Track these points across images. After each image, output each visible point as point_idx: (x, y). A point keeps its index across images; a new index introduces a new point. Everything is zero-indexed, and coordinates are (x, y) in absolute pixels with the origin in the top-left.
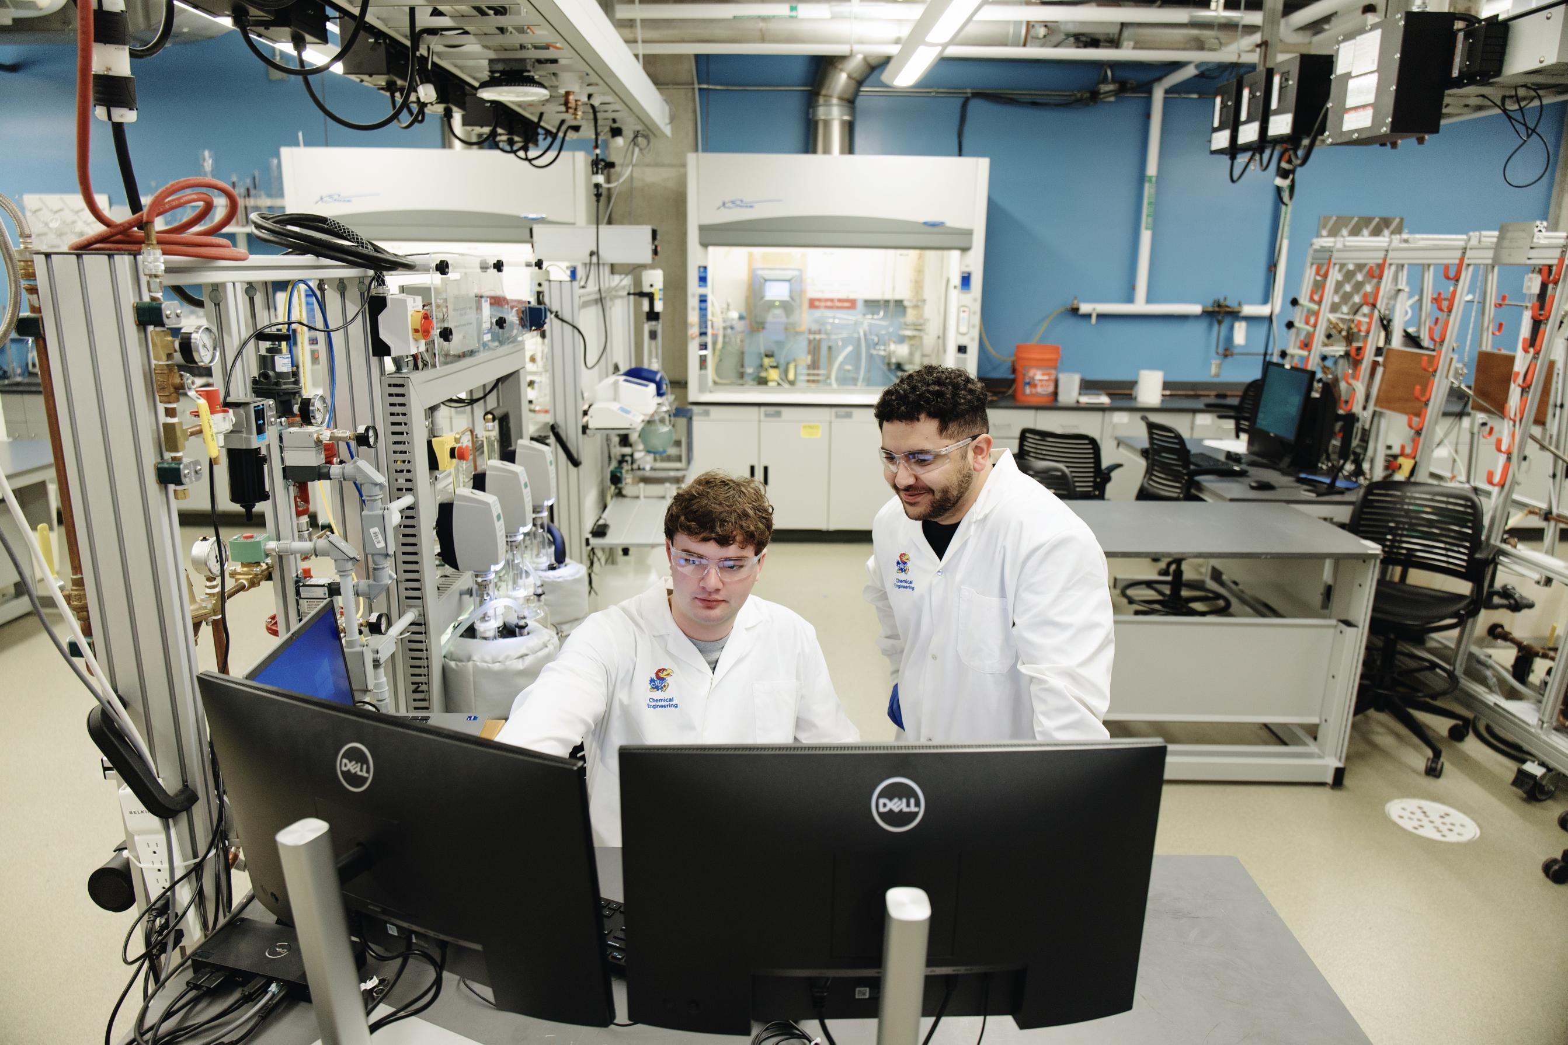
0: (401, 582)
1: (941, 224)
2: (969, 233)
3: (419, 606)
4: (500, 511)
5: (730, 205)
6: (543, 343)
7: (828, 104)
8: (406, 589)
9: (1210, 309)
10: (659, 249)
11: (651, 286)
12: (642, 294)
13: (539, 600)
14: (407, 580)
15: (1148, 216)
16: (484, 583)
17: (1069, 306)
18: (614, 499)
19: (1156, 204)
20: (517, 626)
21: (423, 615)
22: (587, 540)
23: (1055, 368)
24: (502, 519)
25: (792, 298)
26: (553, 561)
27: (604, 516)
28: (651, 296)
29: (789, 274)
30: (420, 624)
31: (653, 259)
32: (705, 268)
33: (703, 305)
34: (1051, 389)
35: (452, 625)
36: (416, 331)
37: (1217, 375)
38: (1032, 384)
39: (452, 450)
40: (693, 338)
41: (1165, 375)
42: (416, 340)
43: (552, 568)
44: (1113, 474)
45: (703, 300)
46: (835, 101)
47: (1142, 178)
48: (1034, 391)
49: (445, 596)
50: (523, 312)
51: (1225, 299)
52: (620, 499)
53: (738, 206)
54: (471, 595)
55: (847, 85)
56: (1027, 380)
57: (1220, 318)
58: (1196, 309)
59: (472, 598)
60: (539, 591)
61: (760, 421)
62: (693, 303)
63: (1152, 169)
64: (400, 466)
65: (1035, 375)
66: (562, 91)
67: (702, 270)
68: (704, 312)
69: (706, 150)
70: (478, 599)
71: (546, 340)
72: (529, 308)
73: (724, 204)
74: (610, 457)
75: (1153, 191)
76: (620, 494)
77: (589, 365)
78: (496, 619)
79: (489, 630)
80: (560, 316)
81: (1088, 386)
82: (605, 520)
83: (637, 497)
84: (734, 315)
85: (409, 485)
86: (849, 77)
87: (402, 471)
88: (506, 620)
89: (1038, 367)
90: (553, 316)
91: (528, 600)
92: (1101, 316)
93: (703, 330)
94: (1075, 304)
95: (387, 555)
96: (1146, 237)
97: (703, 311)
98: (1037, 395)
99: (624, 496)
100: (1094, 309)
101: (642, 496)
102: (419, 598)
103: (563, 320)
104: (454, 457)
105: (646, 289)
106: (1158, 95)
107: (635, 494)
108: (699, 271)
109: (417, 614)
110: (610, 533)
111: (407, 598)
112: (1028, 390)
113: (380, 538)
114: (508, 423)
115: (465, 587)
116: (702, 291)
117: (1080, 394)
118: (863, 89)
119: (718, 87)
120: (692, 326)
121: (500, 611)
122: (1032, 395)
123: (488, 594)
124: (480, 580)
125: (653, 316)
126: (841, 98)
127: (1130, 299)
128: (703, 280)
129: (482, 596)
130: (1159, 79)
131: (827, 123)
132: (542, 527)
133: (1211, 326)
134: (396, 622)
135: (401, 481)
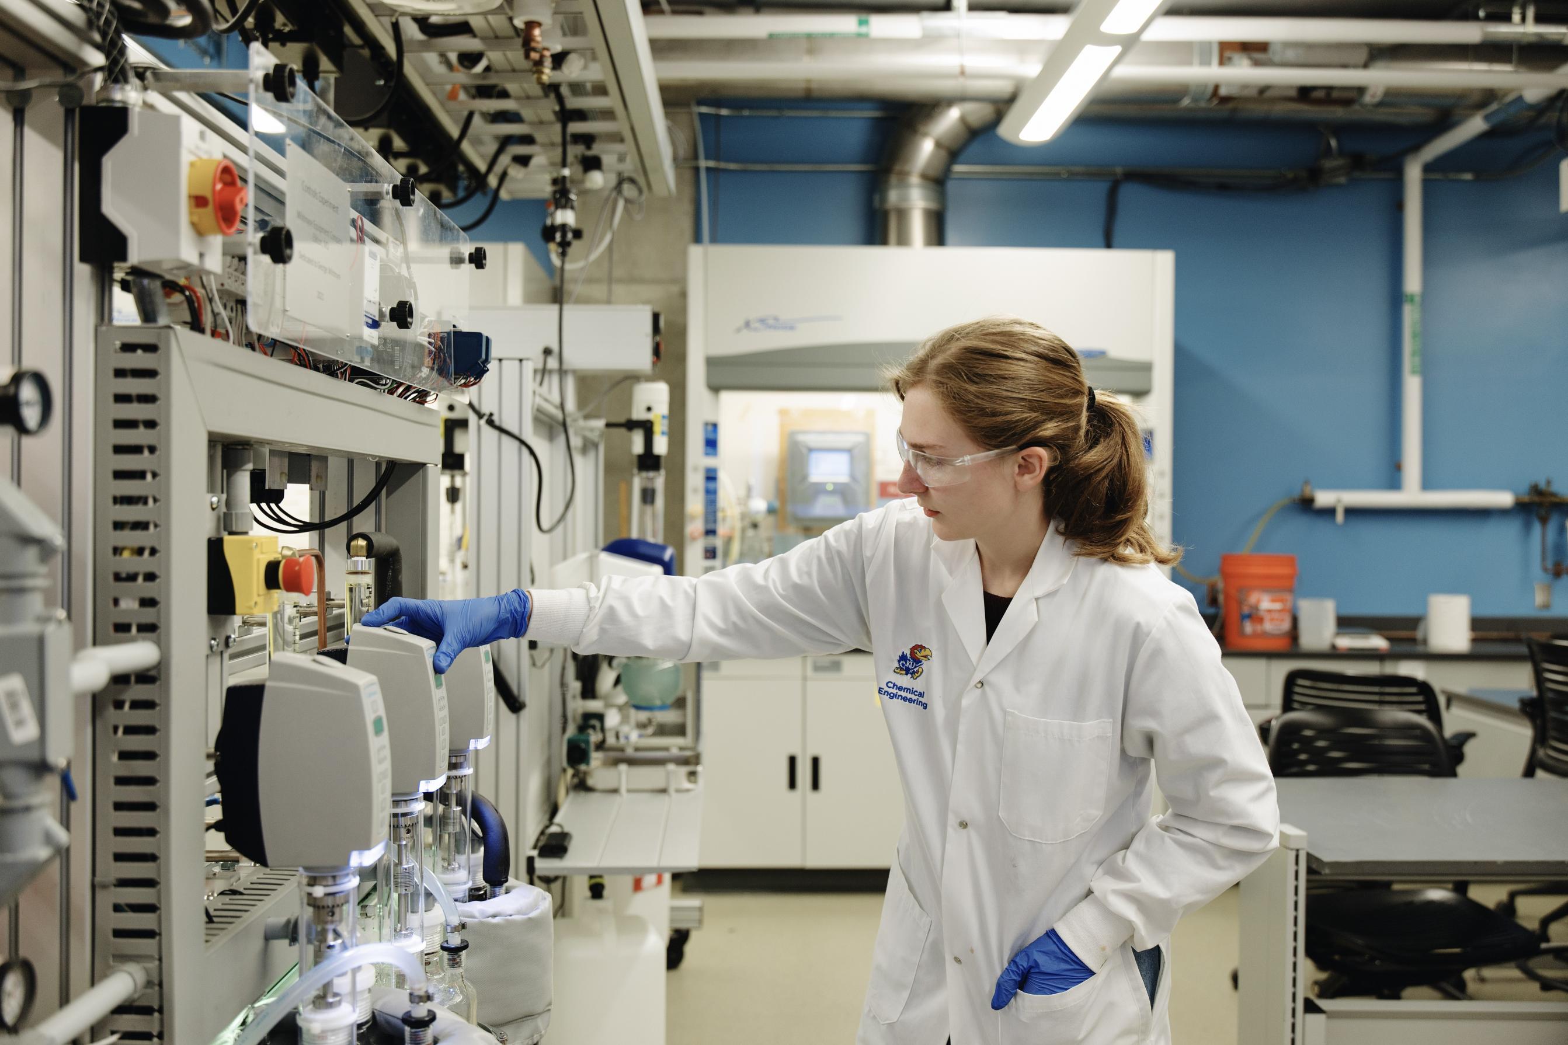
0: (104, 887)
1: (1102, 354)
2: (1146, 368)
3: (148, 958)
4: (382, 712)
5: (758, 325)
6: (453, 511)
7: (903, 184)
8: (117, 908)
9: (1526, 499)
10: (663, 348)
11: (649, 409)
12: (631, 425)
13: (454, 964)
14: (123, 883)
15: (1414, 354)
16: (329, 901)
17: (1296, 494)
18: (572, 794)
19: (1424, 334)
20: (408, 1019)
21: (158, 983)
22: (530, 861)
23: (1290, 590)
24: (386, 734)
25: (853, 477)
26: (480, 881)
27: (558, 819)
28: (647, 427)
29: (848, 441)
30: (147, 1011)
31: (654, 364)
32: (715, 426)
33: (711, 485)
34: (1286, 625)
35: (239, 1019)
36: (199, 201)
37: (1546, 606)
38: (1254, 616)
39: (272, 569)
40: (694, 539)
41: (1473, 605)
42: (199, 232)
43: (476, 895)
44: (1469, 748)
45: (711, 477)
46: (915, 179)
47: (1396, 298)
48: (1259, 628)
49: (222, 940)
50: (442, 339)
51: (1549, 483)
52: (583, 796)
53: (770, 327)
54: (294, 939)
55: (933, 156)
56: (1246, 610)
57: (1543, 512)
58: (1504, 499)
59: (296, 947)
60: (455, 941)
61: (805, 679)
62: (694, 481)
63: (1413, 281)
64: (128, 562)
65: (1259, 601)
66: (519, 23)
67: (710, 428)
68: (712, 497)
69: (714, 240)
70: (311, 949)
71: (458, 506)
72: (455, 332)
73: (747, 324)
74: (564, 716)
75: (1417, 316)
76: (582, 786)
77: (546, 524)
78: (354, 1004)
79: (334, 1031)
80: (497, 423)
81: (1346, 623)
82: (560, 825)
83: (615, 791)
84: (759, 505)
85: (148, 615)
86: (938, 144)
87: (132, 578)
88: (378, 1007)
89: (1265, 589)
90: (483, 422)
91: (427, 959)
92: (1352, 512)
93: (711, 527)
94: (1308, 491)
95: (40, 768)
96: (1412, 387)
97: (711, 495)
98: (1264, 635)
99: (589, 789)
100: (1339, 501)
101: (623, 790)
102: (150, 934)
103: (502, 430)
104: (277, 586)
105: (638, 414)
106: (1413, 174)
107: (612, 785)
108: (706, 431)
109: (141, 977)
110: (573, 847)
111: (118, 933)
112: (1248, 628)
113: (27, 709)
114: (397, 572)
115: (278, 920)
116: (710, 462)
117: (1338, 634)
118: (958, 168)
119: (732, 166)
120: (693, 518)
121: (366, 979)
122: (1255, 635)
123: (337, 935)
124: (319, 891)
125: (649, 461)
126: (924, 176)
127: (1394, 483)
128: (711, 444)
129: (322, 936)
130: (1416, 148)
131: (903, 214)
132: (461, 802)
133: (1527, 527)
134: (81, 993)
135: (129, 604)
